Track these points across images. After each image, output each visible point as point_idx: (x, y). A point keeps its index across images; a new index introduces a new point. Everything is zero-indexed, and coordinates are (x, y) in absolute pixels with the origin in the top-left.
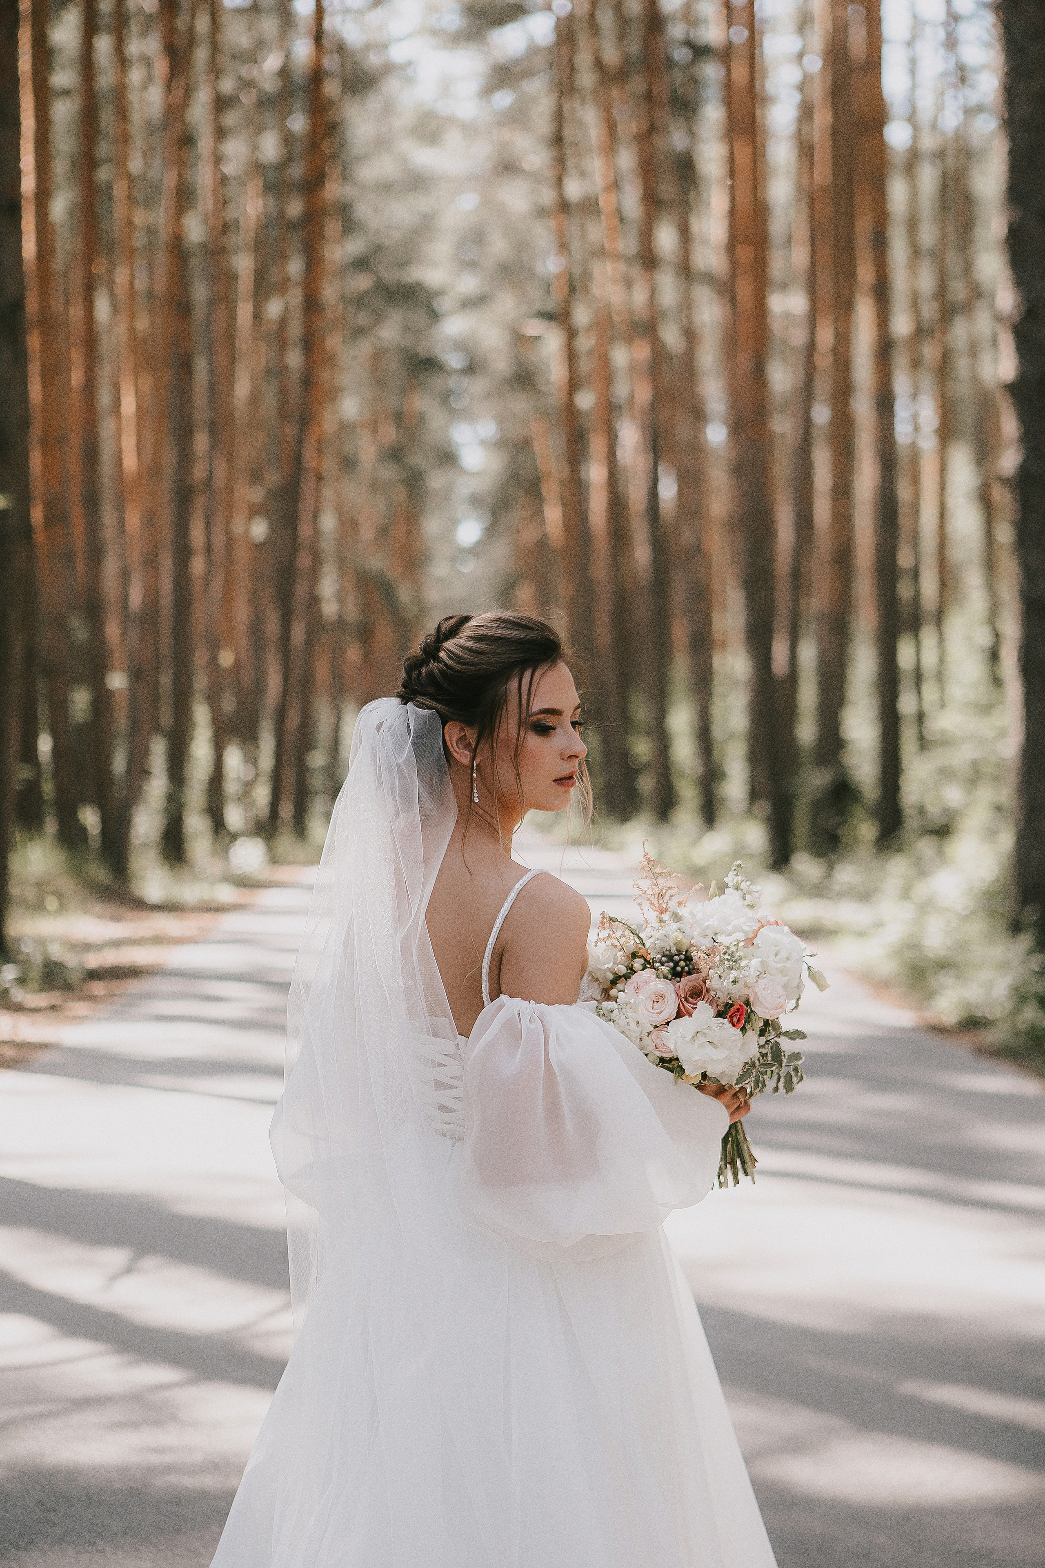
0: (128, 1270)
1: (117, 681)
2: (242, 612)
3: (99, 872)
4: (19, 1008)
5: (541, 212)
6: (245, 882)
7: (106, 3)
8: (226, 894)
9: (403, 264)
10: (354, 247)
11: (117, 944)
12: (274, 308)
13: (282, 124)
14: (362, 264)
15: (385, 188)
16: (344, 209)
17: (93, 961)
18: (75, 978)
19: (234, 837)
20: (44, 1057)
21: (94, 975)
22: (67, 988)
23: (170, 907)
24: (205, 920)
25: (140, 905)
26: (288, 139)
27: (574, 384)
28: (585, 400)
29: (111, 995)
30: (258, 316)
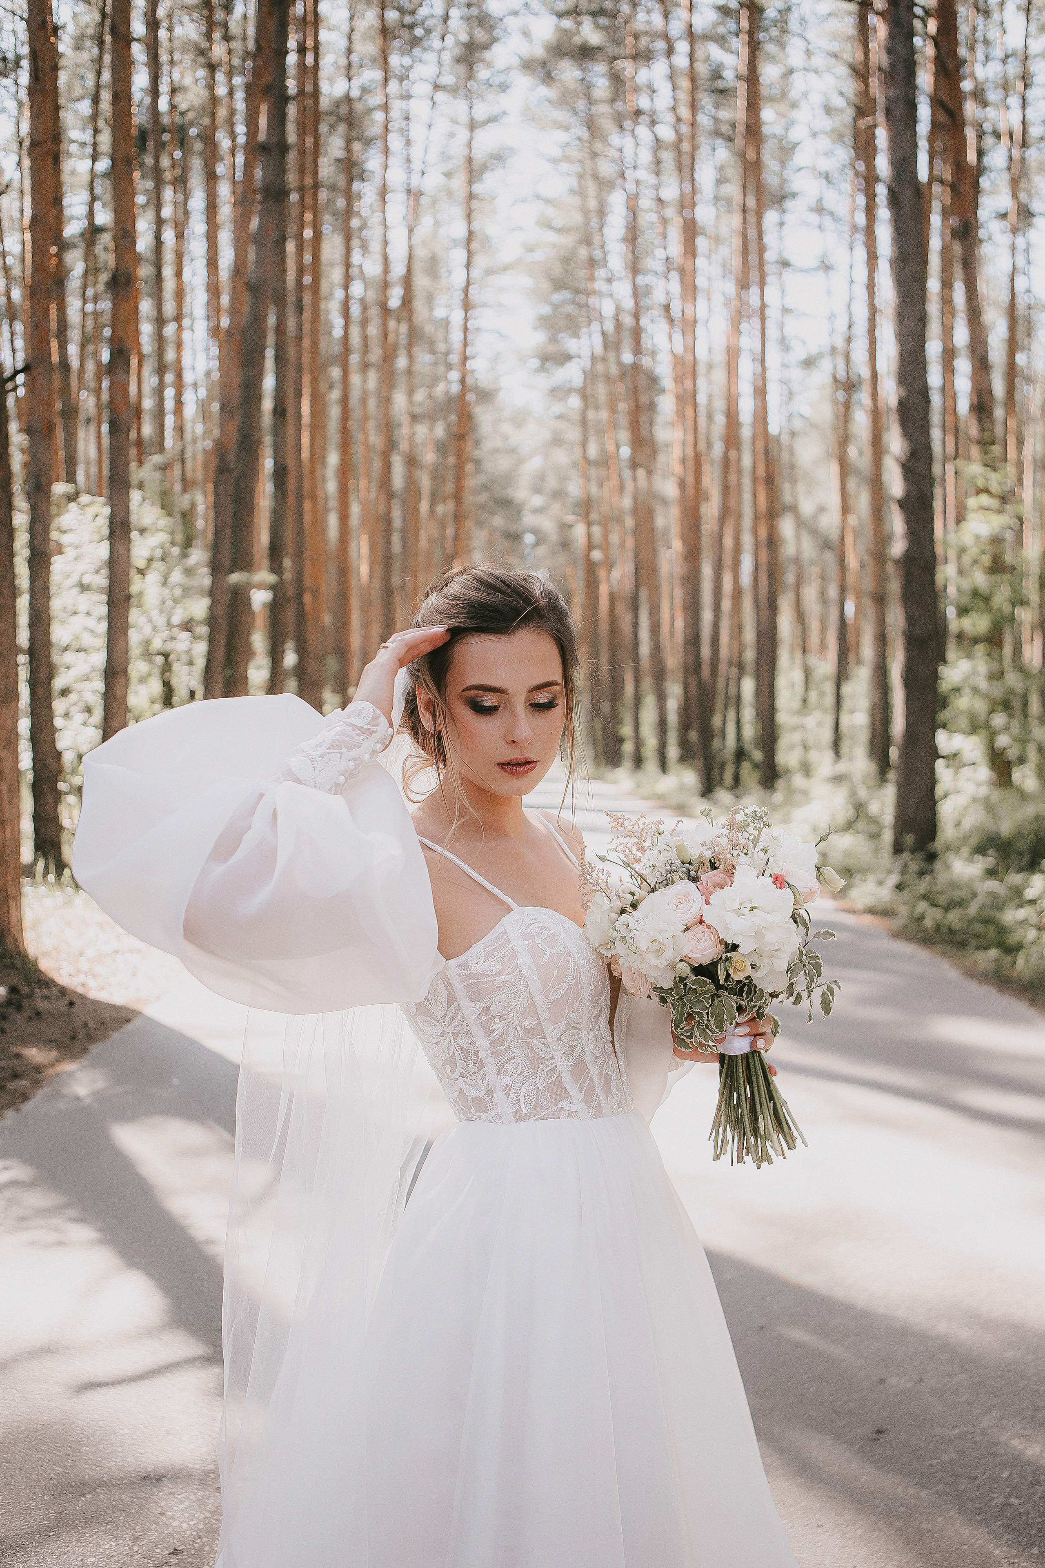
5: (575, 465)
9: (504, 488)
10: (481, 479)
12: (440, 509)
13: (446, 420)
14: (485, 487)
15: (495, 451)
16: (477, 462)
26: (448, 426)
27: (590, 547)
28: (597, 555)
30: (432, 510)
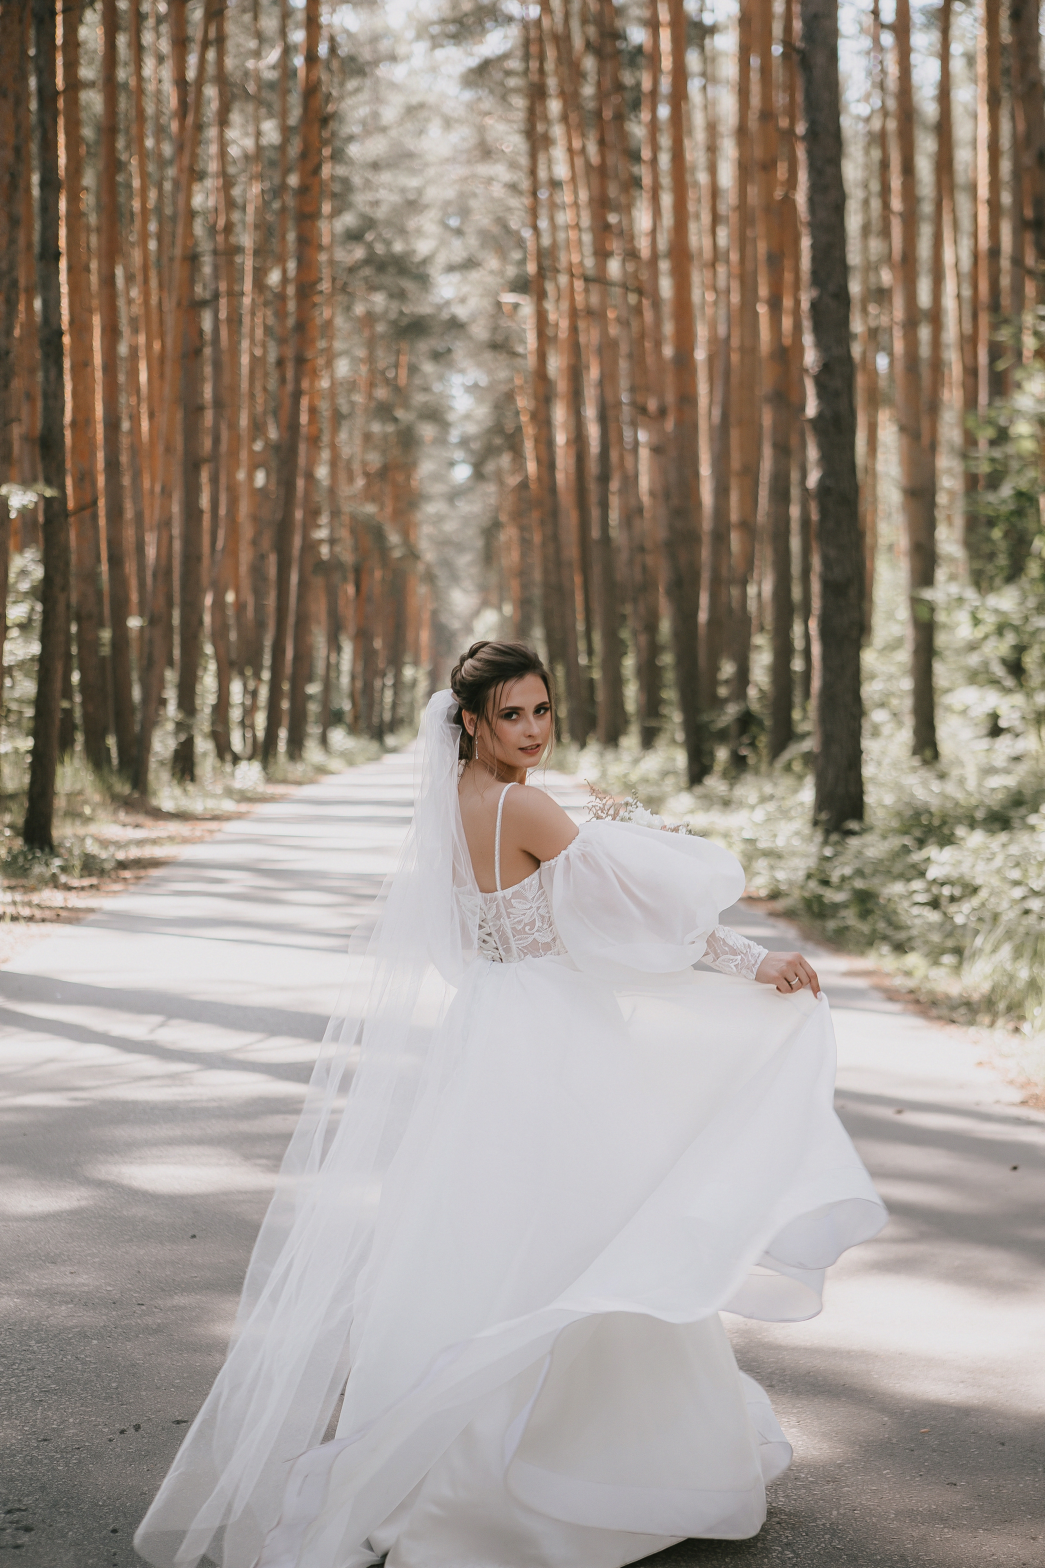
0: (162, 1025)
1: (134, 623)
2: (246, 556)
3: (124, 788)
4: (69, 888)
5: (516, 189)
6: (245, 797)
7: (123, 4)
8: (228, 806)
10: (348, 220)
11: (140, 843)
12: (274, 277)
14: (354, 236)
17: (121, 855)
18: (108, 866)
19: (236, 759)
20: (91, 917)
21: (122, 865)
22: (102, 873)
23: (181, 816)
24: (213, 825)
25: (158, 814)
26: (286, 127)
27: (544, 348)
28: (554, 365)
29: (138, 878)
30: (260, 285)
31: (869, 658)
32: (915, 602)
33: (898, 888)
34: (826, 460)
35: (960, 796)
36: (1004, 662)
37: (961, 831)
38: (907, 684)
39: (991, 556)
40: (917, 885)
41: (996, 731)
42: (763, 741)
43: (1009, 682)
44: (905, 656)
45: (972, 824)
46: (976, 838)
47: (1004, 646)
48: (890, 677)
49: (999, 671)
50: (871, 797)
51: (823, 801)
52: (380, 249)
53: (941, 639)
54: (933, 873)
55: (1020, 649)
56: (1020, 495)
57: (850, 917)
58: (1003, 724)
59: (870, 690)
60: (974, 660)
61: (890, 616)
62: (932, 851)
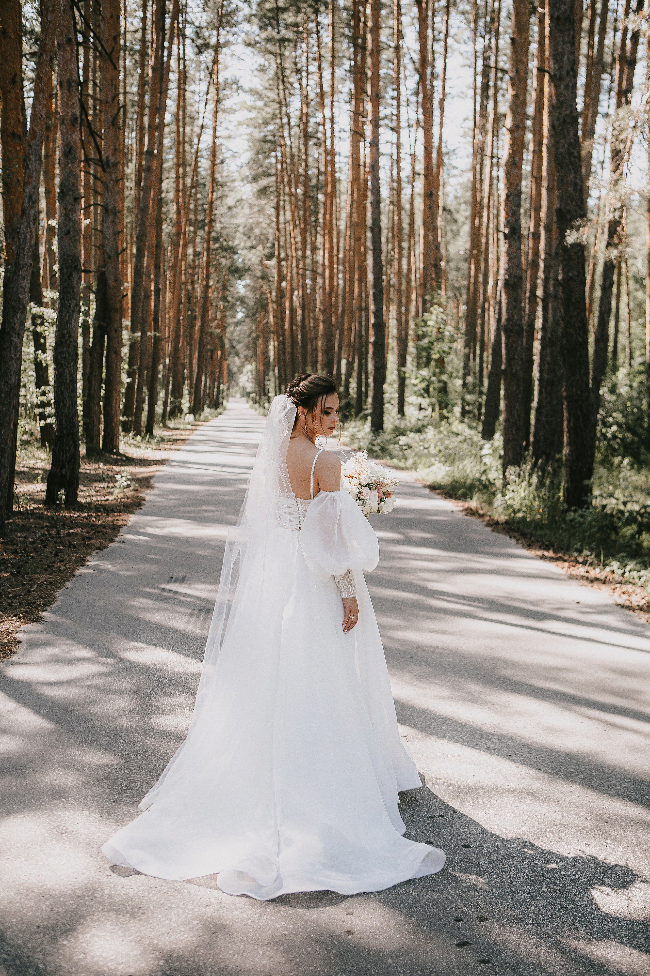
31: (385, 386)
32: (399, 371)
33: (391, 446)
34: (376, 335)
35: (409, 424)
36: (424, 389)
37: (408, 433)
38: (396, 395)
39: (421, 358)
40: (397, 446)
41: (421, 409)
42: (353, 411)
43: (426, 395)
44: (396, 386)
45: (411, 431)
46: (412, 435)
47: (424, 385)
48: (392, 393)
49: (422, 392)
50: (385, 426)
51: (373, 425)
52: (225, 244)
53: (407, 382)
54: (401, 443)
55: (428, 386)
56: (430, 342)
57: (380, 453)
58: (423, 406)
59: (386, 396)
60: (415, 389)
61: (392, 373)
62: (401, 437)
